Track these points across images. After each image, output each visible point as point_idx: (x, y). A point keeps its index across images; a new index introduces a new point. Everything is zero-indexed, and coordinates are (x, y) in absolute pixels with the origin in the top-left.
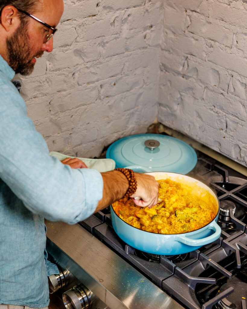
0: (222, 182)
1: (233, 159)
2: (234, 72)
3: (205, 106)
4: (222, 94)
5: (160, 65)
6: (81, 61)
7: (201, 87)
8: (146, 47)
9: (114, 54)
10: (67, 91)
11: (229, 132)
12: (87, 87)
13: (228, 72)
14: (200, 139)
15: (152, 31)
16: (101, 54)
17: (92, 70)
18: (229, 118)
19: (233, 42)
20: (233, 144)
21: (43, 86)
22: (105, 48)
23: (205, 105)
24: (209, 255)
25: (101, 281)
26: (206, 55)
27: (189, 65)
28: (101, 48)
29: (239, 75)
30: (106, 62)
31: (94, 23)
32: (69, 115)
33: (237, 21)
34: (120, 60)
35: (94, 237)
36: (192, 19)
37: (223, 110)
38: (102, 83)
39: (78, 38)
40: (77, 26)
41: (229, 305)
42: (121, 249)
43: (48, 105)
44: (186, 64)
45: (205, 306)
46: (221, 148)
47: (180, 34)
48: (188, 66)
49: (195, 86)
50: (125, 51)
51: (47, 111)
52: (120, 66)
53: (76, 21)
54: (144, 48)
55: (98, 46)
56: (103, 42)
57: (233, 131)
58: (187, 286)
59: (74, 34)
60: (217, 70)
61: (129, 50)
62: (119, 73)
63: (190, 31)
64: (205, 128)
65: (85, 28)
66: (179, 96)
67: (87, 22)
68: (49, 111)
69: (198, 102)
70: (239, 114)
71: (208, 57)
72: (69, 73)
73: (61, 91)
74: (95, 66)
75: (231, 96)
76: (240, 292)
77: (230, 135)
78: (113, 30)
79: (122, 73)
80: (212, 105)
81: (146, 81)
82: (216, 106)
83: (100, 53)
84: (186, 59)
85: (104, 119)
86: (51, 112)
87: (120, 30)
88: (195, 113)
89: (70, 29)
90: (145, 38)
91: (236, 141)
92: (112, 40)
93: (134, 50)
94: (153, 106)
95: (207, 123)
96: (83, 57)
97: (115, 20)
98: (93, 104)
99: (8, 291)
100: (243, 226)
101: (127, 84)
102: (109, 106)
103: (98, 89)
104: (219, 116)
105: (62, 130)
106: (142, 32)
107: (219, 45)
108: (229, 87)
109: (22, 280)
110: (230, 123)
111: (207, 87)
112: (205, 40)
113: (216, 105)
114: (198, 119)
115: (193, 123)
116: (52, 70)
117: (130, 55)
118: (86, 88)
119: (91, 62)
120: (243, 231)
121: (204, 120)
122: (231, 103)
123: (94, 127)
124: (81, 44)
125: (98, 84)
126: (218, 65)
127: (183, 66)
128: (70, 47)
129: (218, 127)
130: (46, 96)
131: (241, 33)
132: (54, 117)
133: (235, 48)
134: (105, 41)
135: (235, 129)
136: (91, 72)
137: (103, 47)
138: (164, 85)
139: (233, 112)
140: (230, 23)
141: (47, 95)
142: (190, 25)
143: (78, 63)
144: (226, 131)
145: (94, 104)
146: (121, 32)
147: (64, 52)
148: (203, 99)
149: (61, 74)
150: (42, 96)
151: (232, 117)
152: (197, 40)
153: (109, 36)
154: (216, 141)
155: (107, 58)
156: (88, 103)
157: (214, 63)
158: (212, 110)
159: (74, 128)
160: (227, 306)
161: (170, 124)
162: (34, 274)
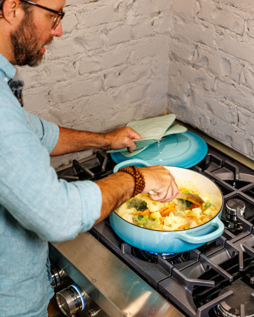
0: (232, 179)
1: (245, 155)
2: (245, 61)
3: (216, 98)
4: (233, 85)
5: (169, 54)
6: (82, 50)
7: (211, 78)
8: (154, 35)
9: (118, 42)
10: (67, 81)
11: (241, 126)
12: (88, 76)
13: (239, 61)
14: (211, 132)
15: (160, 17)
16: (104, 42)
17: (94, 58)
18: (240, 111)
19: (244, 29)
20: (245, 138)
21: (40, 75)
22: (109, 35)
23: (216, 96)
24: (211, 256)
25: (94, 281)
26: (217, 43)
27: (199, 53)
28: (104, 35)
29: (250, 65)
30: (110, 50)
31: (95, 9)
32: (70, 106)
33: (248, 7)
34: (125, 48)
35: (90, 235)
36: (201, 4)
37: (235, 102)
38: (106, 73)
39: (78, 25)
40: (77, 12)
41: (228, 310)
42: (117, 248)
43: (47, 96)
44: (196, 53)
45: (200, 309)
46: (232, 142)
47: (190, 21)
48: (198, 55)
49: (206, 77)
50: (130, 39)
51: (45, 102)
52: (125, 55)
53: (76, 6)
54: (151, 35)
55: (101, 33)
56: (106, 29)
57: (245, 125)
58: (185, 288)
59: (73, 21)
60: (228, 59)
61: (135, 38)
62: (124, 63)
63: (200, 17)
64: (216, 122)
65: (86, 14)
66: (189, 87)
67: (88, 8)
68: (48, 102)
69: (209, 93)
70: (251, 107)
71: (219, 45)
72: (69, 62)
73: (61, 81)
74: (97, 54)
75: (243, 87)
76: (241, 296)
77: (241, 129)
78: (117, 16)
79: (128, 62)
80: (223, 97)
81: (154, 71)
82: (227, 98)
83: (103, 40)
84: (196, 48)
85: (108, 110)
86: (51, 103)
87: (124, 16)
88: (205, 105)
89: (69, 15)
90: (152, 25)
91: (248, 136)
92: (116, 27)
93: (140, 38)
94: (162, 98)
95: (218, 116)
96: (84, 46)
97: (119, 6)
98: (96, 95)
99: (7, 305)
100: (250, 226)
101: (133, 74)
102: (114, 97)
103: (101, 79)
104: (230, 109)
105: (63, 122)
106: (149, 18)
107: (230, 33)
108: (240, 78)
109: (22, 293)
110: (241, 116)
111: (217, 77)
112: (216, 27)
113: (228, 96)
114: (209, 112)
115: (204, 116)
116: (50, 58)
117: (136, 43)
118: (88, 78)
119: (93, 50)
120: (249, 231)
121: (215, 113)
122: (242, 94)
123: (97, 120)
124: (81, 31)
125: (101, 74)
126: (229, 54)
127: (194, 55)
128: (69, 34)
129: (230, 120)
130: (44, 86)
131: (252, 20)
132: (53, 108)
133: (246, 36)
134: (108, 28)
135: (247, 123)
136: (93, 61)
137: (106, 34)
138: (174, 76)
139: (244, 105)
140: (241, 8)
141: (46, 85)
142: (200, 11)
143: (79, 51)
144: (238, 125)
145: (98, 95)
146: (126, 19)
147: (63, 40)
148: (214, 90)
149: (60, 63)
150: (40, 87)
151: (244, 109)
152: (207, 27)
153: (113, 23)
154: (227, 136)
155: (111, 46)
156: (91, 94)
157: (224, 52)
158: (223, 101)
159: (76, 120)
160: (226, 310)
161: (180, 116)
162: (36, 286)
